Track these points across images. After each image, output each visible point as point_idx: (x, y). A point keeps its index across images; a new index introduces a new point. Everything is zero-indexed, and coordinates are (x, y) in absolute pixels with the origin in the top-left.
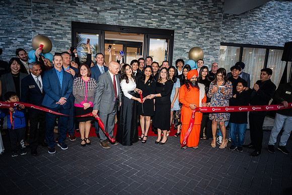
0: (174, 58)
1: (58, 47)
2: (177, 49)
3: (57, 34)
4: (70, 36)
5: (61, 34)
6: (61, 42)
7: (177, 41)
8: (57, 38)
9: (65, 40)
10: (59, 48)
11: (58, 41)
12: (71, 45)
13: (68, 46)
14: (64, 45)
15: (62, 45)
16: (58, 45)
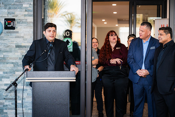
1: (10, 8)
10: (11, 11)
12: (32, 3)
13: (28, 6)
14: (21, 3)
15: (18, 4)
16: (10, 6)
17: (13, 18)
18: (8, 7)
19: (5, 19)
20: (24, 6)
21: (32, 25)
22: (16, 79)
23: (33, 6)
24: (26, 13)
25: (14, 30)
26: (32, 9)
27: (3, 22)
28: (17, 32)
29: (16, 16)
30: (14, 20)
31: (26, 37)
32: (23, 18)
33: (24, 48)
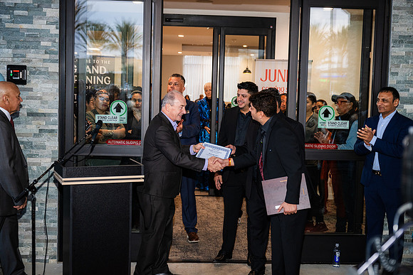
0: (392, 69)
1: (17, 47)
2: (403, 40)
3: (16, 7)
4: (53, 12)
5: (26, 7)
6: (28, 30)
7: (403, 13)
8: (15, 19)
9: (39, 24)
10: (19, 51)
11: (18, 31)
12: (57, 40)
13: (49, 44)
14: (37, 39)
15: (31, 40)
16: (17, 42)
17: (23, 64)
18: (13, 45)
19: (8, 66)
20: (42, 43)
21: (57, 78)
22: (35, 181)
23: (58, 44)
24: (47, 56)
25: (25, 86)
26: (56, 49)
27: (4, 71)
28: (31, 90)
29: (29, 61)
30: (24, 67)
31: (46, 98)
32: (40, 65)
33: (43, 117)
